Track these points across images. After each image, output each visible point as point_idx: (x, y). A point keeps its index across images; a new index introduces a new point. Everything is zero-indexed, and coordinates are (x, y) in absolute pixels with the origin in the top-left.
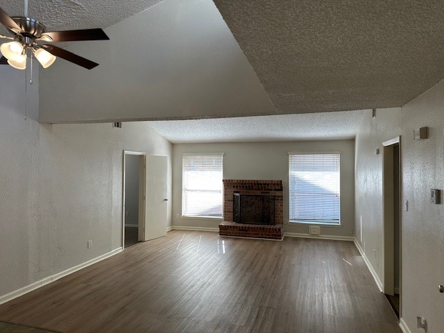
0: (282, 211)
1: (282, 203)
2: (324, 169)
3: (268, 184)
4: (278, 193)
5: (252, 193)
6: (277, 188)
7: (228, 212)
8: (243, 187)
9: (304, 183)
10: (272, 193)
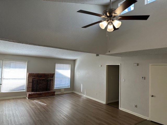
0: (52, 85)
1: (53, 82)
2: (66, 69)
3: (48, 75)
4: (51, 78)
5: (41, 79)
6: (51, 76)
7: (29, 88)
8: (37, 76)
9: (60, 74)
10: (49, 78)
